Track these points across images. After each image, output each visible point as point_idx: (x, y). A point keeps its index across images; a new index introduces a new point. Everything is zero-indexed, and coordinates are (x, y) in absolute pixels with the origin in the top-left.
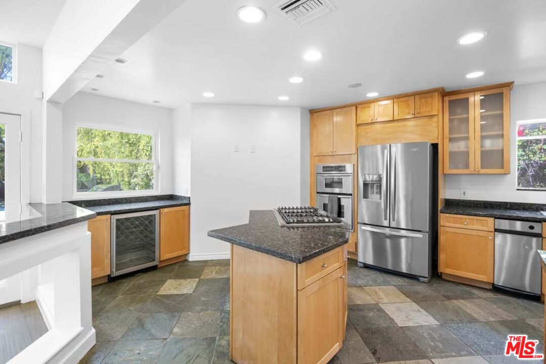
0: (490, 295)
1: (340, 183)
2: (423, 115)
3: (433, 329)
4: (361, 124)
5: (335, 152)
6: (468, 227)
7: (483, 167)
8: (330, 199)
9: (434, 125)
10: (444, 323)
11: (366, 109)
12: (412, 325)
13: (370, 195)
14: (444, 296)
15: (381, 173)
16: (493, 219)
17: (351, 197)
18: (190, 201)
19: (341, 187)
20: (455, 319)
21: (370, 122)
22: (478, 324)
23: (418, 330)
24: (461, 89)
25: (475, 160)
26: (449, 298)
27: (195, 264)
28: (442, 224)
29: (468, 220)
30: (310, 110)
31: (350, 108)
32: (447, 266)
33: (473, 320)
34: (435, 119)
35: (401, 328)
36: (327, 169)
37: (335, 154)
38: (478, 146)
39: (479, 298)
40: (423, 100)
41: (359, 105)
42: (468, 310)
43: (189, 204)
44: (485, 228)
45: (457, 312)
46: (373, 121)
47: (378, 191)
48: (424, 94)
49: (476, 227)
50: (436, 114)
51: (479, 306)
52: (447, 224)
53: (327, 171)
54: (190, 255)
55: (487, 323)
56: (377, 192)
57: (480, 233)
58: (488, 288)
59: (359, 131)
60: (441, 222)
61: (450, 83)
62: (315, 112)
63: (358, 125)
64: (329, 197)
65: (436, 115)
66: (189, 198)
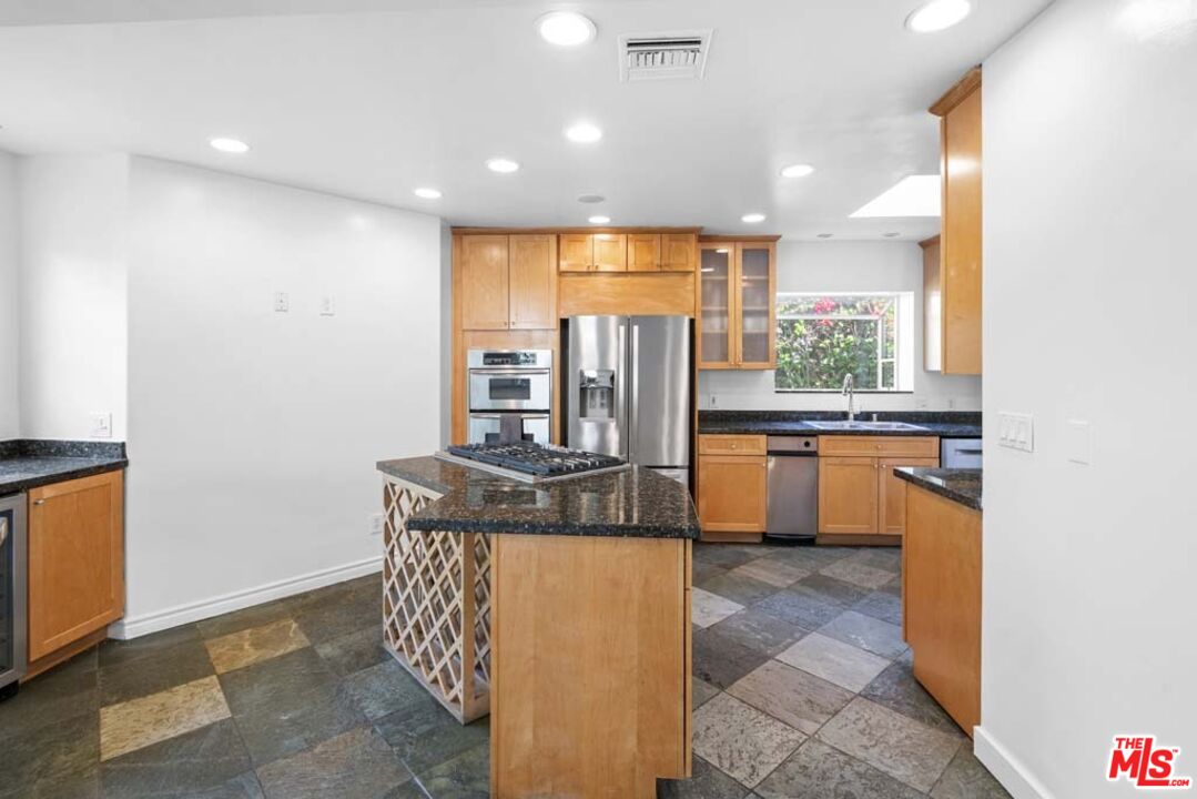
0: (764, 550)
1: (522, 389)
2: (675, 269)
3: (744, 617)
4: (567, 272)
5: (514, 323)
6: (737, 451)
7: (744, 360)
8: (504, 424)
9: (690, 288)
10: (749, 603)
11: (578, 244)
12: (717, 620)
13: (590, 411)
14: (720, 566)
15: (613, 367)
16: (765, 436)
17: (547, 415)
18: (124, 455)
19: (528, 397)
20: (757, 594)
21: (585, 270)
22: (782, 593)
23: (729, 624)
24: (718, 234)
25: (736, 346)
26: (728, 568)
27: (156, 644)
28: (701, 452)
29: (735, 442)
30: (453, 228)
31: (545, 237)
32: (710, 518)
33: (775, 590)
34: (691, 279)
35: (708, 629)
36: (496, 360)
37: (512, 327)
38: (739, 327)
39: (758, 557)
40: (674, 244)
41: (565, 235)
42: (760, 578)
43: (122, 465)
44: (757, 452)
45: (749, 582)
46: (591, 270)
47: (605, 401)
48: (675, 234)
49: (745, 451)
50: (693, 269)
51: (763, 568)
52: (709, 451)
53: (493, 363)
54: (126, 621)
55: (789, 588)
56: (602, 405)
57: (751, 460)
58: (757, 541)
59: (562, 285)
60: (701, 448)
61: (711, 224)
62: (466, 234)
63: (561, 274)
64: (502, 420)
65: (691, 272)
66: (123, 445)
